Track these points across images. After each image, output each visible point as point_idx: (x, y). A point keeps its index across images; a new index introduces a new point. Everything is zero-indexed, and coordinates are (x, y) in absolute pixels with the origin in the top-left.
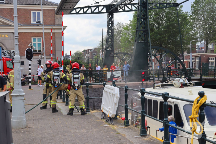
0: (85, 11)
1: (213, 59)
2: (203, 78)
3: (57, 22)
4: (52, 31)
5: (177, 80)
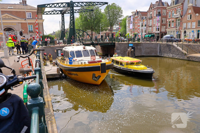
1: (111, 34)
2: (99, 42)
3: (39, 17)
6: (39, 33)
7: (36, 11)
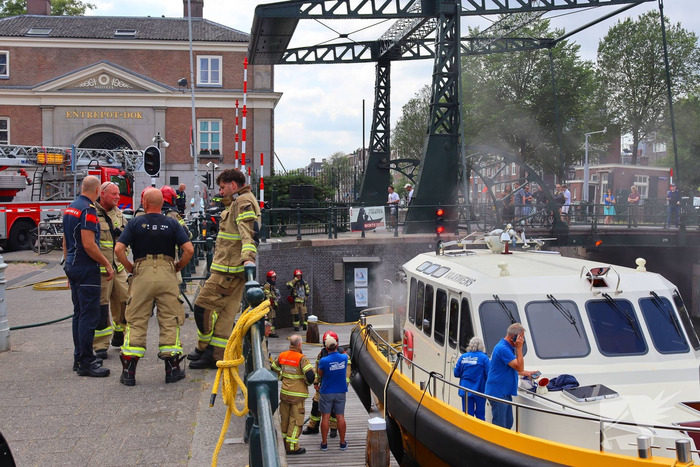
0: (319, 56)
1: (645, 181)
2: (598, 226)
3: (259, 83)
4: (237, 105)
5: (495, 235)
6: (251, 162)
7: (244, 48)
